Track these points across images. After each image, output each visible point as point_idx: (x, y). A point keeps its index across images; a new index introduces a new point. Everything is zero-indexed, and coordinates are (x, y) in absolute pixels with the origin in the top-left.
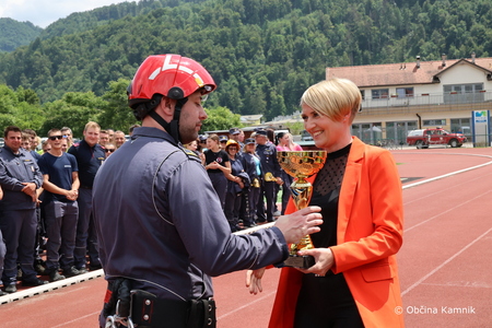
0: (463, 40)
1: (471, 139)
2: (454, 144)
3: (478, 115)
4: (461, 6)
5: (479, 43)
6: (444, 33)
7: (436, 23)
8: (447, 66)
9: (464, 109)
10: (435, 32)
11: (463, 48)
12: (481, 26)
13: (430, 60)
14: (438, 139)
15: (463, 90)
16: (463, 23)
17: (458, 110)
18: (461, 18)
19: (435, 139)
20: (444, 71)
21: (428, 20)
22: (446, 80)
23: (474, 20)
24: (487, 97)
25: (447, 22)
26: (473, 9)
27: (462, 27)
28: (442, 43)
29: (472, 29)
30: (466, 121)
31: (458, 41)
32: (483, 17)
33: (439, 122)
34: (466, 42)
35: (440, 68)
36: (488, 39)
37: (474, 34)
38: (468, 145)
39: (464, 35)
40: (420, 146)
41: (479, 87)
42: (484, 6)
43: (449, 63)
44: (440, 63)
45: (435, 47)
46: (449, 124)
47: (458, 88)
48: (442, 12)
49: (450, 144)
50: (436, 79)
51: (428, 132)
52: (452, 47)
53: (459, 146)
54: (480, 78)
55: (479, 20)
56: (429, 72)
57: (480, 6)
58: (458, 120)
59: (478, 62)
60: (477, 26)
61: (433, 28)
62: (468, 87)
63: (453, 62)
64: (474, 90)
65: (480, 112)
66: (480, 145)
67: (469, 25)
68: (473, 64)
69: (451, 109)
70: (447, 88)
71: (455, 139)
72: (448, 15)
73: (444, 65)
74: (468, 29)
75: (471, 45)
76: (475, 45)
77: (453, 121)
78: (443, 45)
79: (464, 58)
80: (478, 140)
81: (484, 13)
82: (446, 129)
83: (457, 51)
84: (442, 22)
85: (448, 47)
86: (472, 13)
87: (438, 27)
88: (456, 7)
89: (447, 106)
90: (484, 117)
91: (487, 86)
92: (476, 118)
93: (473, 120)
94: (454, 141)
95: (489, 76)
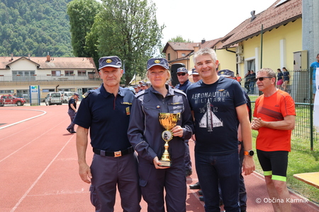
0: (21, 47)
1: (29, 101)
2: (19, 104)
3: (33, 88)
4: (20, 28)
5: (30, 49)
6: (10, 42)
7: (5, 36)
8: (14, 60)
9: (25, 85)
10: (5, 41)
11: (21, 51)
12: (31, 40)
13: (2, 56)
14: (10, 101)
15: (24, 74)
16: (21, 37)
17: (20, 85)
18: (20, 35)
19: (8, 101)
20: (12, 62)
22: (15, 67)
23: (27, 37)
24: (37, 78)
25: (12, 36)
26: (26, 30)
27: (20, 39)
28: (9, 47)
29: (26, 41)
30: (25, 91)
31: (18, 47)
32: (32, 35)
33: (9, 91)
34: (23, 48)
35: (10, 61)
36: (35, 48)
37: (27, 44)
38: (27, 105)
39: (21, 44)
41: (33, 73)
42: (33, 30)
43: (15, 59)
44: (10, 58)
45: (5, 49)
46: (16, 93)
47: (20, 73)
48: (9, 31)
49: (16, 103)
50: (8, 67)
51: (3, 97)
52: (15, 50)
53: (22, 105)
54: (33, 68)
55: (30, 37)
56: (4, 63)
57: (30, 29)
58: (21, 90)
59: (32, 59)
60: (28, 40)
61: (3, 39)
62: (26, 73)
63: (17, 58)
64: (30, 74)
65: (34, 86)
66: (34, 105)
67: (24, 39)
68: (29, 60)
69: (17, 84)
70: (14, 72)
71: (20, 101)
72: (12, 32)
73: (12, 59)
74: (24, 41)
75: (25, 50)
76: (28, 50)
77: (18, 91)
78: (9, 49)
79: (24, 56)
80: (33, 102)
81: (33, 33)
83: (17, 53)
84: (9, 36)
85: (12, 50)
86: (26, 32)
87: (7, 39)
88: (17, 28)
89: (14, 82)
90: (36, 89)
91: (37, 72)
92: (32, 90)
93: (30, 90)
94: (19, 102)
95: (38, 67)
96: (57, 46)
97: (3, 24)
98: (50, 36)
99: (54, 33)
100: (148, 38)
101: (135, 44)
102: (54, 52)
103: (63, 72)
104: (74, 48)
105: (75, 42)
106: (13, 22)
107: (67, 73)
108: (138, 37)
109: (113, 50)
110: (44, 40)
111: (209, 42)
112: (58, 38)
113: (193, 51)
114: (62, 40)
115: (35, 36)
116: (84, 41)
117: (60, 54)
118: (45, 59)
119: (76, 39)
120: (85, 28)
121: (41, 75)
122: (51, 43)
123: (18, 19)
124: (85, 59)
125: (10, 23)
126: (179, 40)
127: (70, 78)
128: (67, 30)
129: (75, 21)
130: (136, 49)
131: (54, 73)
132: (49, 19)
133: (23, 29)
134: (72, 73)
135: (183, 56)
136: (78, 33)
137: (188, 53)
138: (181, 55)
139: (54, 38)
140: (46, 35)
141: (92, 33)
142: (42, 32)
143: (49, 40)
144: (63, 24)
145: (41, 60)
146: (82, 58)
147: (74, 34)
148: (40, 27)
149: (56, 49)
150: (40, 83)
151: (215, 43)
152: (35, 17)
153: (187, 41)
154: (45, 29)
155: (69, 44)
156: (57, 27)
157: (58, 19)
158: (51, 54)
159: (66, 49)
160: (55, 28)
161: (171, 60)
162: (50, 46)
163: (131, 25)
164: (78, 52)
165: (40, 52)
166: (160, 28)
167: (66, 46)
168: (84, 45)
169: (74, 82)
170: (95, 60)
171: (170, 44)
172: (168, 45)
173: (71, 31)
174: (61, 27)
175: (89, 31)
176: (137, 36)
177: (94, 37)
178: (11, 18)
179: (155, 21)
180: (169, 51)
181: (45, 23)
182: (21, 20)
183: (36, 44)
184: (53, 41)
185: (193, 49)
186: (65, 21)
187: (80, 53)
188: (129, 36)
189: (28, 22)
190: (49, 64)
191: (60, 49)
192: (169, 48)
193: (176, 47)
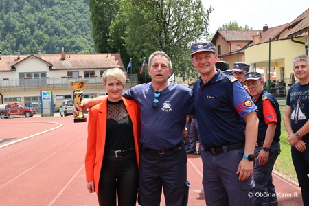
0: (29, 41)
1: (40, 111)
2: (28, 115)
3: (44, 94)
4: (27, 17)
5: (40, 44)
6: (15, 36)
7: (9, 28)
8: (21, 59)
9: (34, 90)
10: (8, 35)
11: (28, 47)
12: (41, 33)
13: (5, 54)
14: (16, 111)
15: (33, 77)
16: (28, 29)
17: (29, 90)
18: (27, 26)
19: (14, 112)
20: (19, 62)
21: (3, 26)
22: (21, 69)
23: (36, 28)
24: (49, 82)
25: (17, 28)
26: (35, 20)
27: (27, 32)
28: (13, 42)
29: (34, 34)
30: (35, 98)
31: (25, 42)
32: (42, 26)
33: (15, 99)
34: (31, 43)
35: (16, 60)
36: (46, 42)
37: (36, 37)
38: (37, 116)
39: (29, 38)
40: (3, 116)
41: (44, 75)
42: (43, 19)
43: (22, 57)
44: (16, 57)
45: (8, 45)
46: (23, 100)
47: (29, 75)
48: (14, 21)
49: (24, 114)
50: (13, 68)
51: (8, 106)
52: (21, 46)
53: (31, 116)
54: (44, 69)
55: (39, 28)
56: (8, 63)
57: (40, 19)
58: (29, 98)
59: (43, 57)
60: (38, 32)
61: (7, 31)
62: (36, 75)
63: (25, 57)
64: (40, 77)
65: (46, 92)
66: (46, 116)
67: (33, 31)
68: (40, 58)
69: (24, 90)
70: (21, 75)
71: (28, 111)
72: (18, 23)
73: (19, 58)
74: (32, 34)
75: (34, 45)
76: (37, 46)
77: (26, 99)
78: (14, 45)
79: (33, 53)
80: (45, 112)
81: (43, 23)
82: (21, 104)
83: (24, 49)
84: (14, 28)
85: (17, 46)
86: (35, 23)
87: (11, 31)
88: (23, 17)
89: (22, 88)
90: (49, 95)
91: (49, 74)
92: (43, 97)
93: (41, 97)
94: (27, 113)
95: (50, 67)
96: (73, 39)
97: (7, 12)
98: (65, 26)
99: (69, 22)
100: (190, 26)
101: (173, 34)
102: (70, 47)
103: (82, 74)
104: (96, 42)
105: (96, 34)
106: (19, 9)
107: (86, 74)
108: (178, 25)
109: (145, 44)
110: (57, 32)
111: (273, 29)
112: (74, 28)
113: (251, 42)
114: (79, 30)
115: (46, 27)
116: (108, 32)
117: (77, 49)
118: (58, 57)
119: (97, 29)
120: (109, 15)
121: (54, 77)
122: (66, 35)
123: (25, 7)
124: (109, 55)
125: (15, 11)
126: (233, 27)
127: (90, 80)
128: (86, 17)
129: (97, 7)
130: (176, 40)
131: (70, 74)
132: (63, 4)
133: (32, 19)
134: (93, 73)
135: (239, 48)
136: (100, 23)
137: (244, 44)
138: (235, 48)
139: (69, 28)
140: (59, 25)
141: (117, 21)
142: (55, 22)
143: (63, 32)
144: (81, 11)
145: (55, 59)
146: (105, 55)
147: (95, 23)
148: (52, 15)
149: (73, 43)
150: (53, 87)
151: (281, 29)
152: (45, 2)
153: (244, 27)
154: (58, 18)
155: (89, 36)
156: (74, 15)
157: (75, 4)
158: (67, 50)
159: (85, 43)
160: (71, 16)
161: (222, 54)
162: (65, 39)
163: (168, 9)
164: (100, 46)
165: (53, 46)
166: (206, 12)
167: (85, 38)
168: (108, 37)
169: (96, 86)
170: (122, 57)
171: (221, 33)
172: (217, 34)
173: (91, 20)
174: (78, 14)
175: (114, 19)
176: (175, 23)
177: (120, 27)
178: (16, 5)
179: (200, 3)
180: (219, 42)
181: (59, 10)
182: (29, 7)
183: (47, 37)
184: (68, 32)
185: (251, 39)
186: (83, 5)
187: (103, 48)
188: (165, 24)
189: (37, 9)
190: (63, 63)
191: (77, 42)
192: (220, 38)
193: (228, 37)
